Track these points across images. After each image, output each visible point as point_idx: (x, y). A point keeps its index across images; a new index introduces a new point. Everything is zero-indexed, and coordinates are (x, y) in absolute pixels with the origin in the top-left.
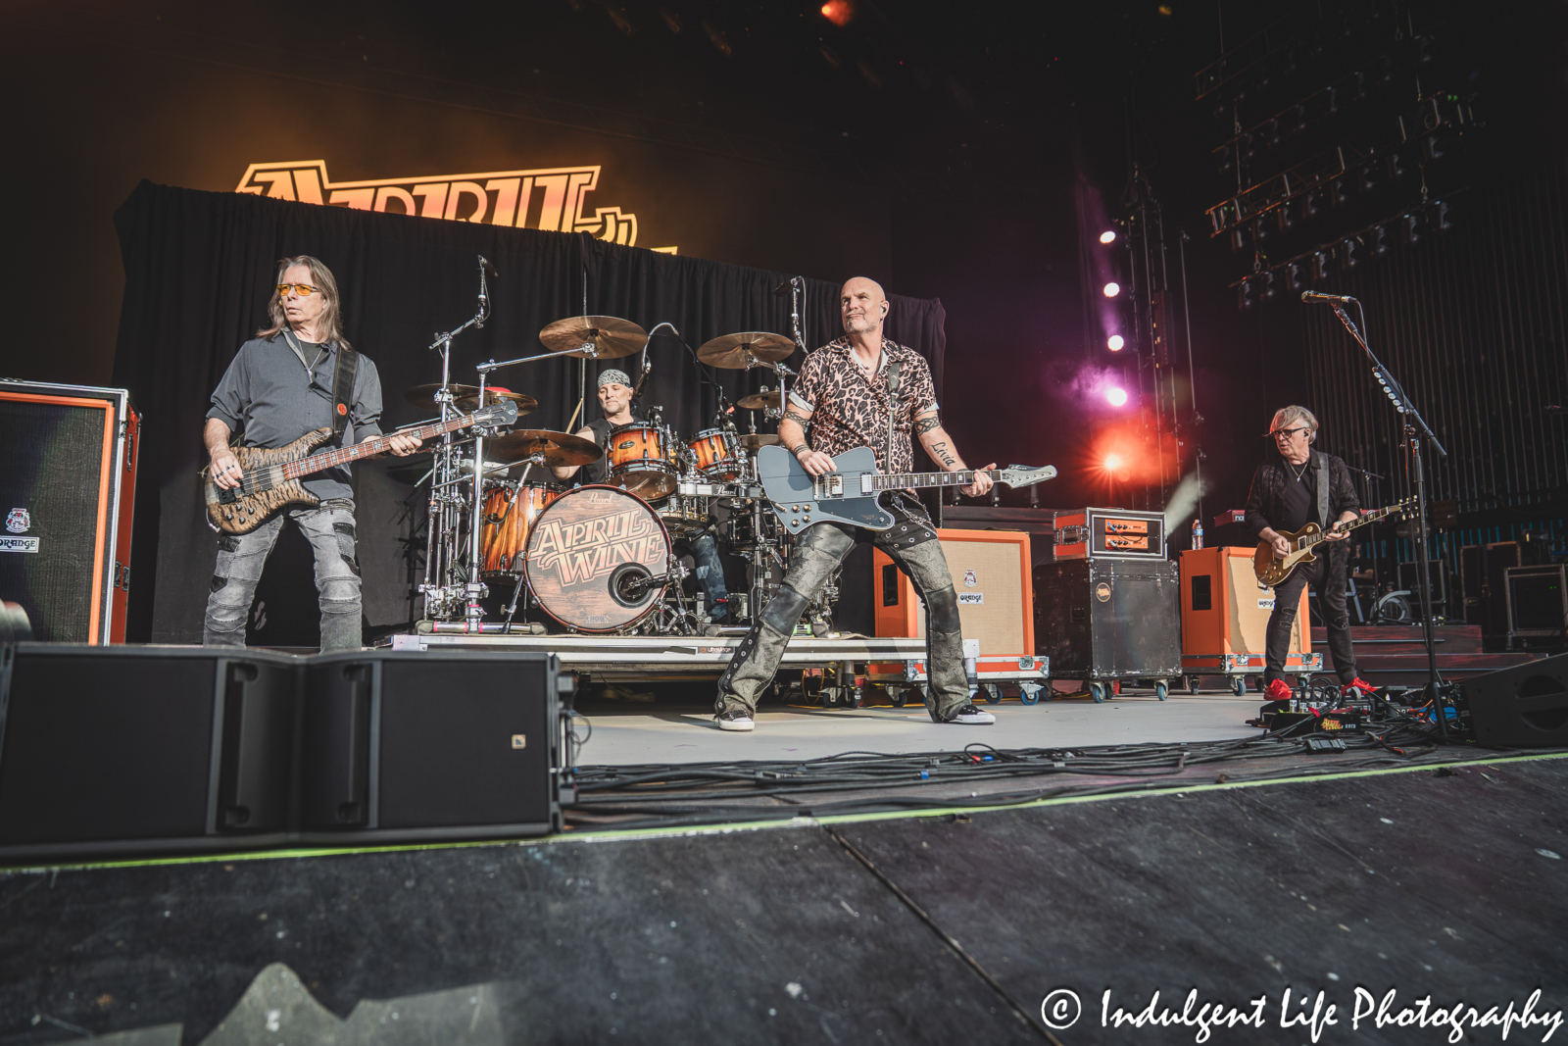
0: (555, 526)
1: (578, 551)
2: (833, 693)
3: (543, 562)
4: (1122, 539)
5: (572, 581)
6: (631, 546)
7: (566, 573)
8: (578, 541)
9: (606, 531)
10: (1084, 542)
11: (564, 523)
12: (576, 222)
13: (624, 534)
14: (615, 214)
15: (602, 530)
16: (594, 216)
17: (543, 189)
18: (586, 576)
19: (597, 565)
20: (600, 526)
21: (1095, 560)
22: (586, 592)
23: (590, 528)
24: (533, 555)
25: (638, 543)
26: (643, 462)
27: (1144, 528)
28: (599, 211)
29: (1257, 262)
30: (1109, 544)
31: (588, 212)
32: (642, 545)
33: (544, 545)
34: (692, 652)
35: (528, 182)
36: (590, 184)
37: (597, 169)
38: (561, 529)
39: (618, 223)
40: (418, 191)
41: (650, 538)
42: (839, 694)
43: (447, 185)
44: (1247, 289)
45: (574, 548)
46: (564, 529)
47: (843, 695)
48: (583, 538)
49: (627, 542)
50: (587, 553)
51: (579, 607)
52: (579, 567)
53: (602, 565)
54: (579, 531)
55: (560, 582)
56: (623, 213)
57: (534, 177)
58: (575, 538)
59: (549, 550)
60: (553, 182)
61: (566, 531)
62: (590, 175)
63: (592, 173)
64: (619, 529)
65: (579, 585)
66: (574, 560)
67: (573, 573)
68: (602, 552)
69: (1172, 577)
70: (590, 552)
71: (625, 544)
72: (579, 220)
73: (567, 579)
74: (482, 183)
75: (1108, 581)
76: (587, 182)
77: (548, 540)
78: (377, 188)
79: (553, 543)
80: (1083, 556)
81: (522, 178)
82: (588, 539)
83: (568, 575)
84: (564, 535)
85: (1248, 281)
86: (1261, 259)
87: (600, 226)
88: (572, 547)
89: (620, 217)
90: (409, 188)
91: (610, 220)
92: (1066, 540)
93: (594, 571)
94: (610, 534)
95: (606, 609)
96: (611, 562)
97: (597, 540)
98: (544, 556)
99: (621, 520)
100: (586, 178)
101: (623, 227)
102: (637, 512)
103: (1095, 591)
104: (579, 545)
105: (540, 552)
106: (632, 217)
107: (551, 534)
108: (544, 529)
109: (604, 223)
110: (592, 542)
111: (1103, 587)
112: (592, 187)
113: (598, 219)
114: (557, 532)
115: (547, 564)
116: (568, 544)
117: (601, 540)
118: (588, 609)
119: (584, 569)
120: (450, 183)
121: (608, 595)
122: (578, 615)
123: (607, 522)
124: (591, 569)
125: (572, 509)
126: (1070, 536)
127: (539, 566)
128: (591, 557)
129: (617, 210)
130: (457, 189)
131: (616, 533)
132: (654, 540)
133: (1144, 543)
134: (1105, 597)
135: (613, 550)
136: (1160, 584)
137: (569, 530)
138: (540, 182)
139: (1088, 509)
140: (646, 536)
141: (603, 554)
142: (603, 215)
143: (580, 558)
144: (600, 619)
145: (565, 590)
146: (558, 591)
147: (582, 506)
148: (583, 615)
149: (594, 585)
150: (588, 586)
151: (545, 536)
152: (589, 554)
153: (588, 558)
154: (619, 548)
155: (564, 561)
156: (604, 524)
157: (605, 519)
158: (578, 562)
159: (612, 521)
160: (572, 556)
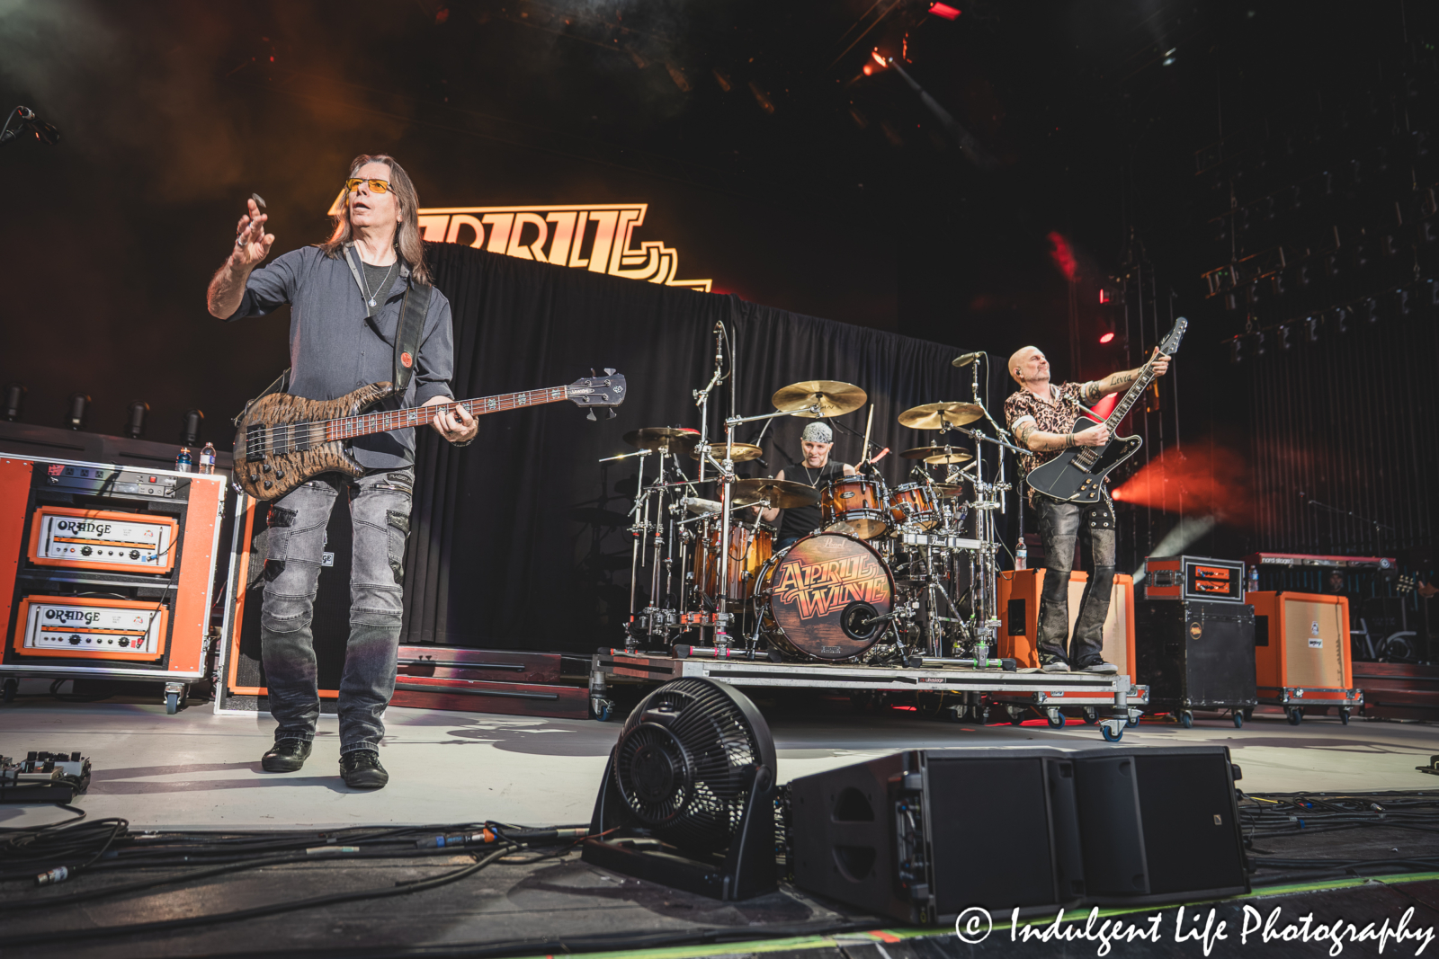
0: (796, 566)
1: (815, 589)
2: (960, 710)
3: (785, 597)
4: (1209, 584)
5: (810, 615)
6: (860, 587)
7: (805, 608)
8: (815, 580)
9: (839, 573)
10: (1179, 585)
11: (803, 564)
12: (625, 253)
13: (854, 575)
14: (658, 248)
15: (836, 571)
16: (640, 248)
17: (596, 223)
18: (822, 611)
19: (831, 602)
20: (834, 568)
21: (1190, 602)
22: (821, 626)
23: (825, 569)
24: (777, 590)
25: (866, 584)
26: (862, 511)
27: (1226, 575)
28: (645, 245)
29: (1249, 322)
30: (1199, 588)
31: (635, 245)
32: (870, 586)
33: (786, 582)
34: (913, 681)
35: (583, 216)
36: (637, 220)
37: (644, 207)
38: (801, 569)
39: (661, 256)
40: (487, 219)
41: (876, 580)
42: (966, 710)
43: (512, 215)
44: (1239, 346)
45: (812, 586)
46: (803, 569)
47: (970, 711)
48: (820, 578)
49: (857, 583)
50: (823, 591)
51: (816, 638)
52: (816, 603)
53: (835, 602)
54: (816, 571)
55: (799, 616)
56: (666, 247)
57: (589, 211)
58: (813, 577)
59: (791, 587)
60: (606, 217)
61: (805, 571)
62: (637, 212)
63: (640, 210)
64: (850, 572)
65: (816, 619)
66: (811, 596)
67: (811, 607)
68: (836, 590)
69: (1250, 619)
70: (826, 590)
71: (855, 585)
72: (627, 252)
73: (806, 613)
74: (544, 215)
75: (1199, 620)
76: (635, 217)
77: (790, 578)
78: (451, 215)
79: (793, 581)
80: (1177, 598)
81: (578, 212)
82: (824, 578)
83: (806, 610)
84: (803, 574)
85: (1239, 339)
86: (1252, 321)
87: (643, 259)
88: (810, 585)
89: (663, 251)
90: (480, 216)
91: (654, 253)
92: (1158, 582)
93: (829, 607)
94: (842, 575)
95: (835, 639)
96: (843, 599)
97: (831, 580)
98: (786, 592)
99: (852, 563)
100: (634, 215)
101: (665, 260)
102: (865, 557)
103: (1189, 630)
104: (816, 583)
105: (783, 589)
106: (673, 251)
107: (792, 573)
108: (787, 568)
109: (648, 255)
110: (827, 581)
111: (1195, 626)
112: (640, 223)
113: (644, 251)
114: (798, 571)
115: (788, 600)
116: (807, 582)
117: (835, 580)
118: (823, 640)
119: (820, 605)
120: (515, 213)
121: (840, 629)
122: (814, 645)
123: (840, 565)
124: (827, 605)
125: (811, 551)
126: (1163, 579)
127: (782, 601)
128: (827, 594)
129: (660, 244)
130: (521, 219)
131: (847, 575)
132: (879, 579)
133: (1226, 589)
134: (1197, 635)
135: (844, 589)
136: (1240, 626)
137: (808, 570)
138: (594, 216)
139: (1182, 557)
140: (873, 578)
141: (837, 592)
142: (648, 249)
143: (817, 595)
144: (833, 649)
145: (804, 623)
146: (798, 624)
147: (819, 549)
148: (819, 646)
149: (828, 619)
150: (824, 620)
151: (787, 574)
152: (825, 593)
153: (823, 596)
154: (849, 587)
155: (803, 597)
156: (838, 566)
157: (838, 561)
158: (815, 598)
159: (844, 563)
160: (809, 593)
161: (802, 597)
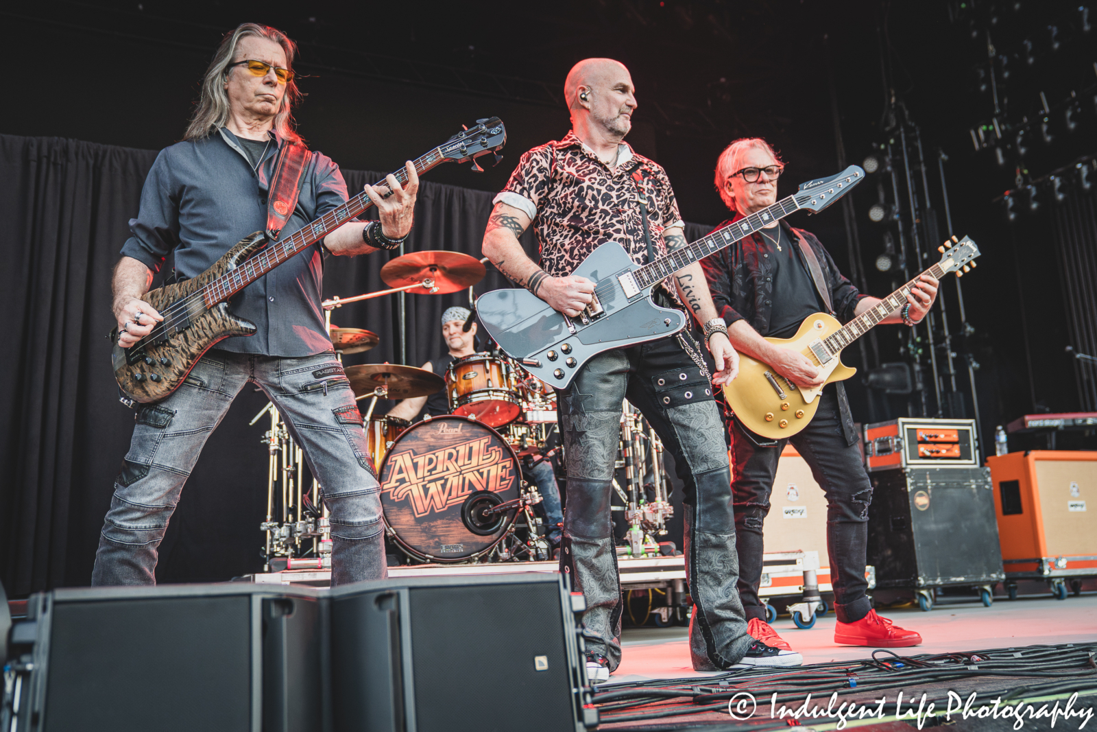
0: (407, 457)
1: (430, 482)
2: (664, 613)
3: (396, 493)
4: (934, 448)
5: (426, 512)
6: (481, 474)
7: (419, 503)
8: (430, 471)
9: (456, 461)
10: (898, 452)
11: (415, 454)
13: (474, 461)
15: (453, 460)
18: (439, 506)
19: (450, 494)
20: (450, 455)
21: (912, 470)
22: (439, 522)
23: (441, 458)
24: (386, 487)
25: (489, 471)
26: (488, 391)
27: (955, 437)
29: (1019, 177)
30: (923, 453)
32: (493, 473)
33: (396, 477)
38: (412, 460)
41: (500, 466)
42: (670, 613)
44: (1011, 202)
45: (426, 479)
46: (415, 461)
47: (674, 614)
48: (435, 468)
49: (478, 471)
50: (439, 483)
51: (433, 537)
52: (432, 497)
53: (454, 494)
54: (431, 461)
55: (413, 514)
58: (427, 468)
59: (402, 481)
61: (417, 463)
64: (470, 458)
65: (433, 516)
66: (426, 490)
67: (426, 502)
68: (454, 481)
69: (986, 483)
70: (442, 481)
71: (476, 473)
73: (421, 509)
75: (925, 489)
77: (401, 471)
79: (404, 475)
80: (898, 466)
82: (439, 468)
83: (421, 506)
84: (415, 466)
85: (1011, 195)
86: (1022, 174)
88: (424, 477)
92: (880, 451)
93: (447, 500)
94: (460, 463)
95: (457, 535)
96: (463, 491)
97: (448, 469)
98: (396, 487)
99: (471, 449)
102: (486, 440)
103: (913, 500)
104: (431, 475)
105: (393, 484)
107: (403, 466)
108: (396, 461)
110: (443, 471)
111: (921, 495)
114: (409, 463)
115: (399, 496)
116: (420, 474)
117: (452, 469)
118: (442, 538)
119: (437, 499)
121: (461, 524)
122: (432, 544)
123: (458, 452)
124: (444, 498)
125: (422, 440)
126: (883, 447)
127: (392, 498)
128: (444, 486)
131: (467, 462)
132: (504, 467)
133: (956, 451)
134: (923, 506)
135: (464, 479)
136: (975, 491)
137: (421, 461)
139: (901, 420)
140: (497, 464)
141: (455, 483)
143: (433, 488)
144: (454, 547)
145: (419, 521)
146: (412, 522)
147: (432, 436)
148: (438, 545)
149: (447, 514)
150: (442, 515)
151: (397, 468)
152: (442, 485)
153: (440, 488)
154: (470, 477)
155: (417, 491)
156: (455, 453)
157: (455, 448)
158: (430, 492)
159: (463, 450)
160: (424, 486)
161: (415, 493)
